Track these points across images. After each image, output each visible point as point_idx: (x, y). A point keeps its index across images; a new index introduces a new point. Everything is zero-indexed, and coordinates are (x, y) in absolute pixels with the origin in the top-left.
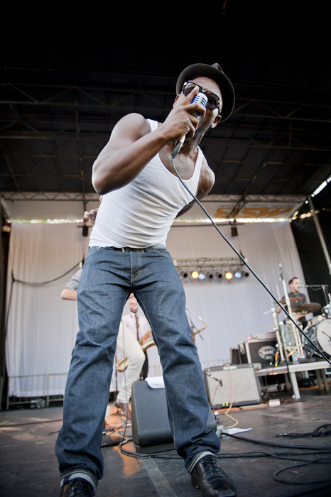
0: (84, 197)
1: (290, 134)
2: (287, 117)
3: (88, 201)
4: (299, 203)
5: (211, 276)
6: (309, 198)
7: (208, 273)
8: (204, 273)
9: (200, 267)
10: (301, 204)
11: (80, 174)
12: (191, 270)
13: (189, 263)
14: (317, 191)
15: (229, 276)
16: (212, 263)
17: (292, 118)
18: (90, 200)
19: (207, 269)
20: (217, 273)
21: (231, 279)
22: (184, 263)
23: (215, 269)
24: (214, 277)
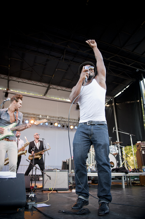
0: (8, 78)
1: (109, 67)
2: (108, 59)
3: (10, 80)
4: (108, 99)
5: (64, 126)
6: (113, 98)
7: (62, 124)
8: (60, 124)
9: (60, 121)
10: (109, 100)
11: (8, 67)
12: (55, 122)
13: (54, 118)
14: (117, 95)
15: (72, 127)
16: (65, 120)
17: (110, 60)
18: (11, 80)
19: (62, 122)
20: (67, 125)
21: (72, 129)
22: (52, 118)
23: (66, 123)
24: (65, 126)
